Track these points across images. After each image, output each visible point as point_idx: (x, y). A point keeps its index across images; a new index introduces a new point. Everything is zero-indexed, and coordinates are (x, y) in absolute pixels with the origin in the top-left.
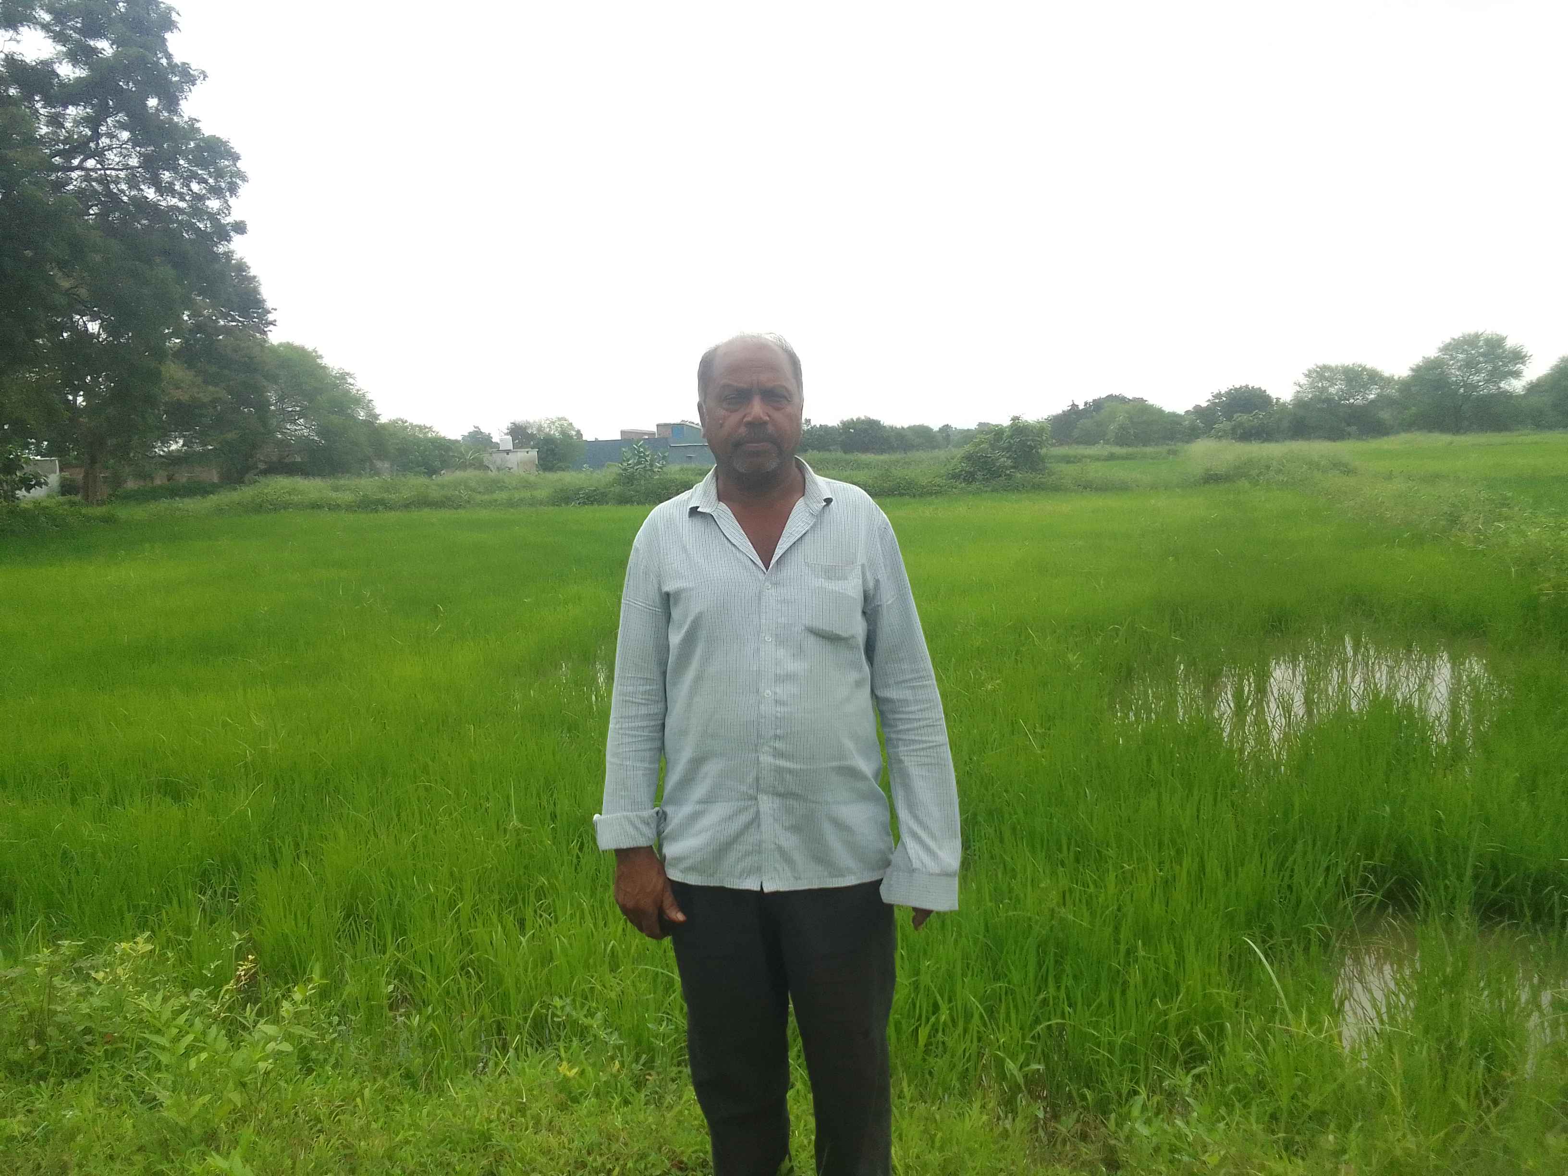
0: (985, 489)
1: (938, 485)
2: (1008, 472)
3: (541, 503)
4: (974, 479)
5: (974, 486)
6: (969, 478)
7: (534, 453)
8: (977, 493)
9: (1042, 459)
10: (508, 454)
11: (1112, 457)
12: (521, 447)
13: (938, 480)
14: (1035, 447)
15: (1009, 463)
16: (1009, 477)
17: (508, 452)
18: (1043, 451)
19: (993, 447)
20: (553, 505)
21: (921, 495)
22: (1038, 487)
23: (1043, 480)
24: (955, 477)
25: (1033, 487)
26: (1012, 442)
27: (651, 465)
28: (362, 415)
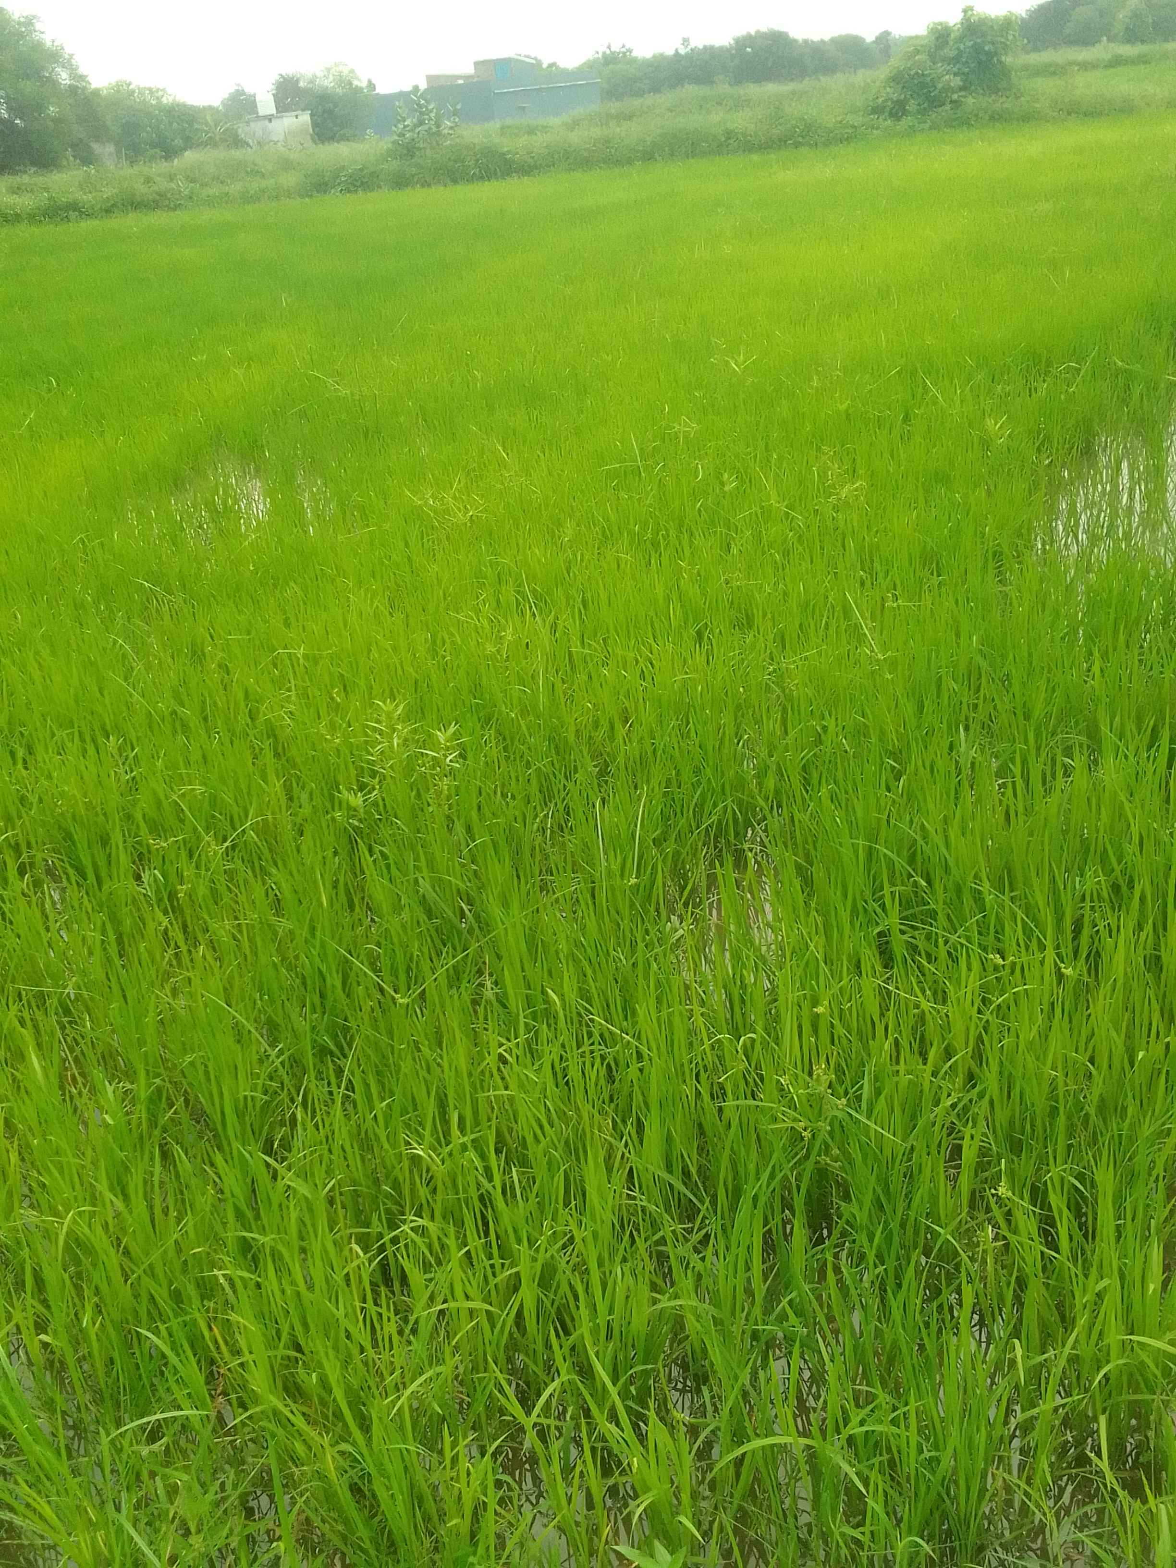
0: (922, 126)
1: (853, 127)
2: (955, 97)
3: (289, 194)
4: (905, 113)
5: (906, 122)
6: (897, 111)
7: (305, 118)
8: (911, 132)
9: (1005, 72)
10: (270, 120)
11: (1117, 62)
12: (286, 111)
13: (850, 118)
14: (996, 54)
15: (957, 82)
16: (956, 104)
17: (270, 118)
18: (1008, 60)
19: (933, 58)
20: (302, 196)
21: (827, 143)
22: (998, 118)
23: (1006, 105)
24: (877, 110)
25: (992, 118)
26: (962, 47)
27: (438, 126)
28: (64, 78)
